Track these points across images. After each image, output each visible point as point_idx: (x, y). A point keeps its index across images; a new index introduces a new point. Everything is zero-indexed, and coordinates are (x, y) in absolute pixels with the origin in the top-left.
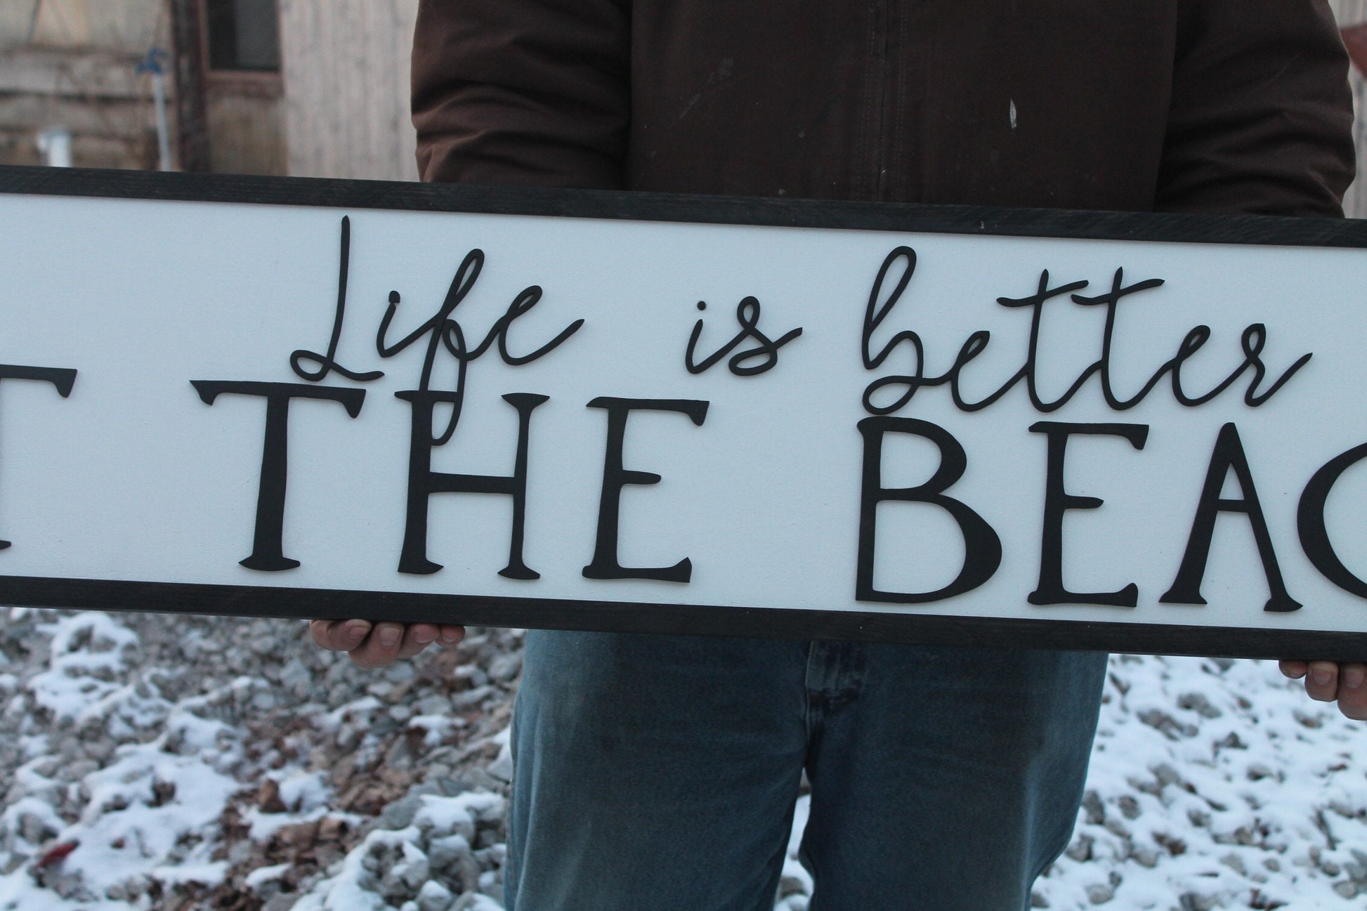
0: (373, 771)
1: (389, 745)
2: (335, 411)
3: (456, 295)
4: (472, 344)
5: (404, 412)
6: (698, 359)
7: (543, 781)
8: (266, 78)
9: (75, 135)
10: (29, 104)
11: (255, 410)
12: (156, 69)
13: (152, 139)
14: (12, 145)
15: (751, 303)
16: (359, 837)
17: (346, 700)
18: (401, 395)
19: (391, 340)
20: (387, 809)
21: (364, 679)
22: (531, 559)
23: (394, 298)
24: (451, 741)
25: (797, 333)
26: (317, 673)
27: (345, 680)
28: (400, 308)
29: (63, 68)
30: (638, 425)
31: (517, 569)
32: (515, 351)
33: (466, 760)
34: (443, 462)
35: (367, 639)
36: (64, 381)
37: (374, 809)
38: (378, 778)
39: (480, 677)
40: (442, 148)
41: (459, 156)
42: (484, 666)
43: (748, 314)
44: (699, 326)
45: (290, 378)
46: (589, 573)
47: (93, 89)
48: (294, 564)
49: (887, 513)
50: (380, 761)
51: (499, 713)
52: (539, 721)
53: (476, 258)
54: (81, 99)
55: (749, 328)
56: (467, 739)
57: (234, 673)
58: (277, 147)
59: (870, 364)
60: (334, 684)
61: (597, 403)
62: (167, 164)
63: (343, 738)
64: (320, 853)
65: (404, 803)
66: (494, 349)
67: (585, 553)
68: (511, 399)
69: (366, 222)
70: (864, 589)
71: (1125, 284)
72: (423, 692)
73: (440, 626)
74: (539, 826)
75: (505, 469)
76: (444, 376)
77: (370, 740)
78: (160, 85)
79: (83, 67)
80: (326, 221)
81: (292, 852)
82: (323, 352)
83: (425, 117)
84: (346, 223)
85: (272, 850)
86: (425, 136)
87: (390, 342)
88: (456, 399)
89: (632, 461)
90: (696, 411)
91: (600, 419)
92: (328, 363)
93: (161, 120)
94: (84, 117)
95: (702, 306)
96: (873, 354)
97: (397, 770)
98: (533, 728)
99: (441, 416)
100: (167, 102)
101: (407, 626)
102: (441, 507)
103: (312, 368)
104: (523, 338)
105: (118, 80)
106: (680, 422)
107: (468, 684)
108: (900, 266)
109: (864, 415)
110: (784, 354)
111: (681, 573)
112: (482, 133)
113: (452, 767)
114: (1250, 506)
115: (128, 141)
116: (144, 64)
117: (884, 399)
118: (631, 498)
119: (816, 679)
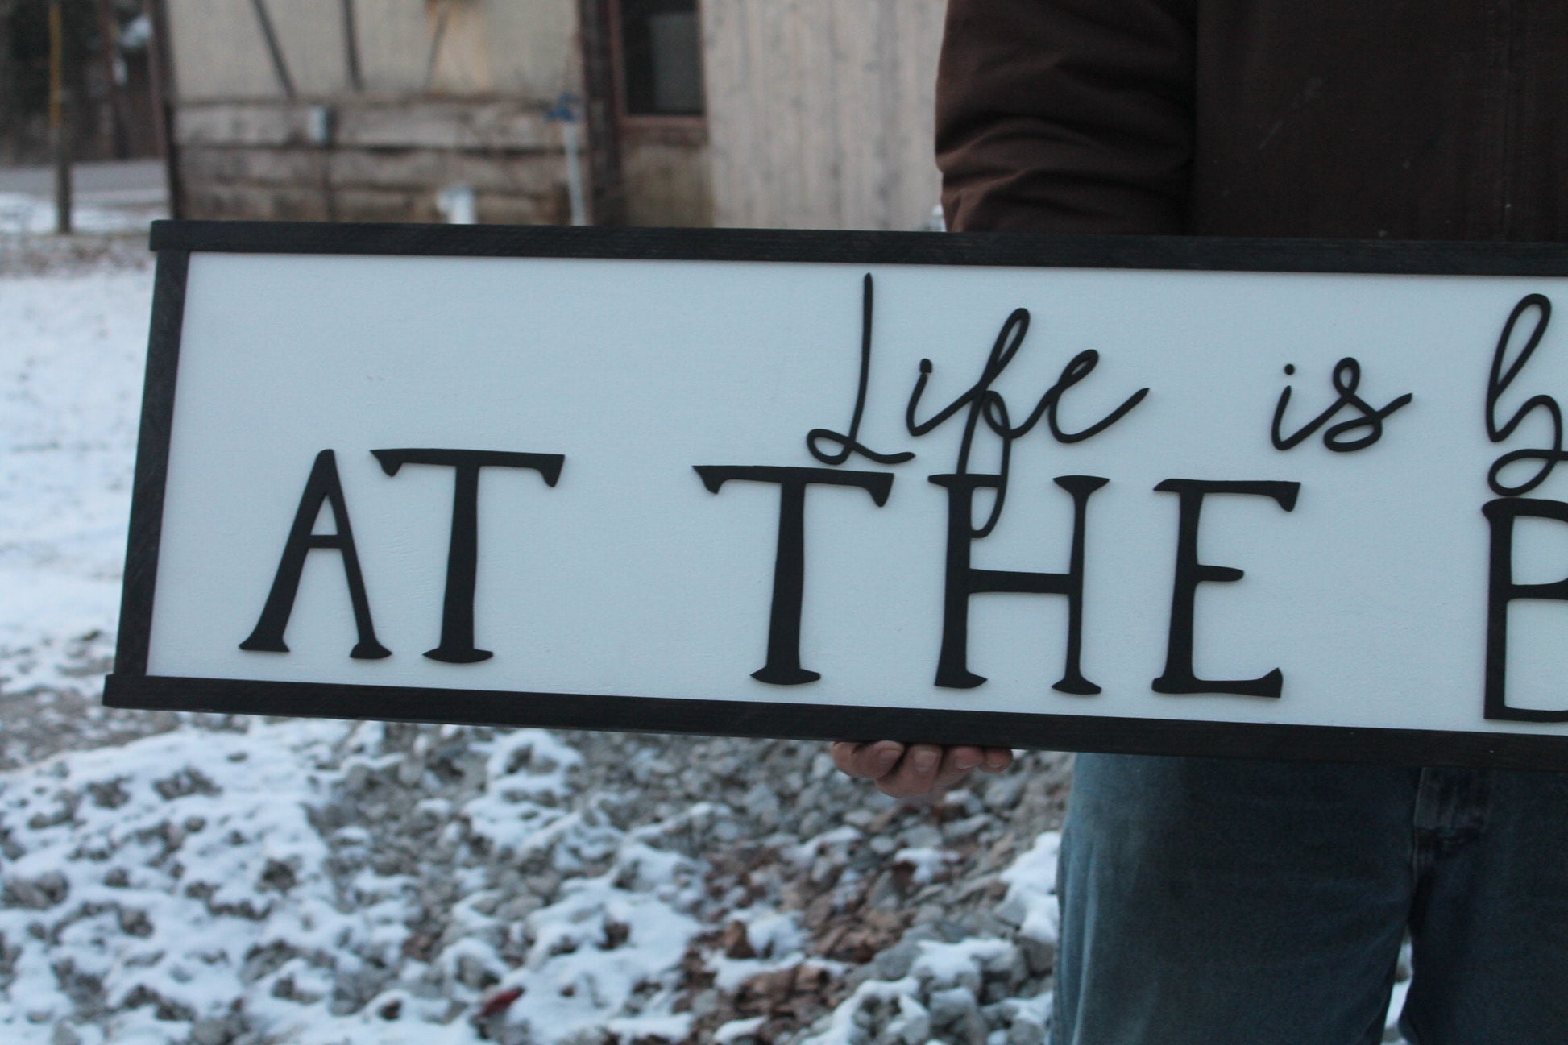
0: (854, 911)
1: (872, 882)
2: (857, 500)
3: (997, 363)
4: (1017, 421)
5: (938, 500)
6: (1286, 433)
7: (1100, 934)
8: (688, 123)
9: (479, 192)
10: (426, 160)
11: (767, 499)
12: (567, 116)
13: (562, 195)
14: (408, 207)
15: (1349, 365)
16: (844, 987)
17: (819, 830)
18: (935, 480)
19: (922, 416)
20: (880, 956)
21: (839, 806)
22: (1090, 671)
23: (926, 367)
24: (944, 878)
25: (1405, 400)
26: (787, 799)
27: (818, 807)
28: (932, 379)
29: (465, 119)
30: (1216, 512)
31: (1074, 682)
32: (1068, 427)
33: (965, 901)
34: (985, 557)
35: (898, 764)
36: (549, 467)
37: (863, 955)
38: (859, 921)
39: (975, 805)
40: (973, 193)
41: (994, 200)
42: (979, 791)
43: (1346, 378)
44: (1287, 394)
45: (809, 462)
46: (1161, 686)
47: (498, 141)
48: (813, 677)
49: (1520, 614)
50: (862, 901)
51: (1001, 846)
52: (1094, 862)
53: (1020, 318)
54: (484, 153)
55: (1347, 395)
56: (962, 875)
57: (691, 799)
58: (702, 199)
59: (1496, 436)
60: (807, 811)
61: (1166, 486)
62: (579, 219)
63: (819, 873)
64: (799, 1006)
65: (899, 949)
66: (1043, 423)
67: (1155, 663)
68: (1065, 482)
69: (892, 279)
70: (1495, 703)
72: (909, 821)
73: (984, 749)
74: (1095, 985)
75: (1059, 565)
76: (985, 457)
77: (848, 876)
78: (571, 134)
79: (485, 116)
80: (845, 279)
81: (765, 1004)
82: (843, 429)
83: (952, 157)
84: (868, 282)
85: (742, 1002)
86: (952, 180)
87: (921, 418)
88: (999, 483)
89: (1209, 554)
90: (1285, 494)
91: (1170, 505)
92: (850, 444)
93: (572, 173)
94: (488, 173)
95: (1290, 370)
96: (1498, 424)
97: (882, 911)
98: (1085, 869)
99: (982, 503)
100: (581, 153)
101: (946, 748)
102: (984, 610)
103: (831, 449)
104: (1076, 412)
105: (524, 130)
106: (1266, 507)
107: (961, 812)
108: (1531, 317)
109: (1490, 496)
110: (1390, 425)
111: (1270, 686)
112: (1020, 173)
113: (948, 908)
115: (536, 198)
116: (550, 111)
117: (1515, 476)
118: (1209, 599)
119: (1426, 817)
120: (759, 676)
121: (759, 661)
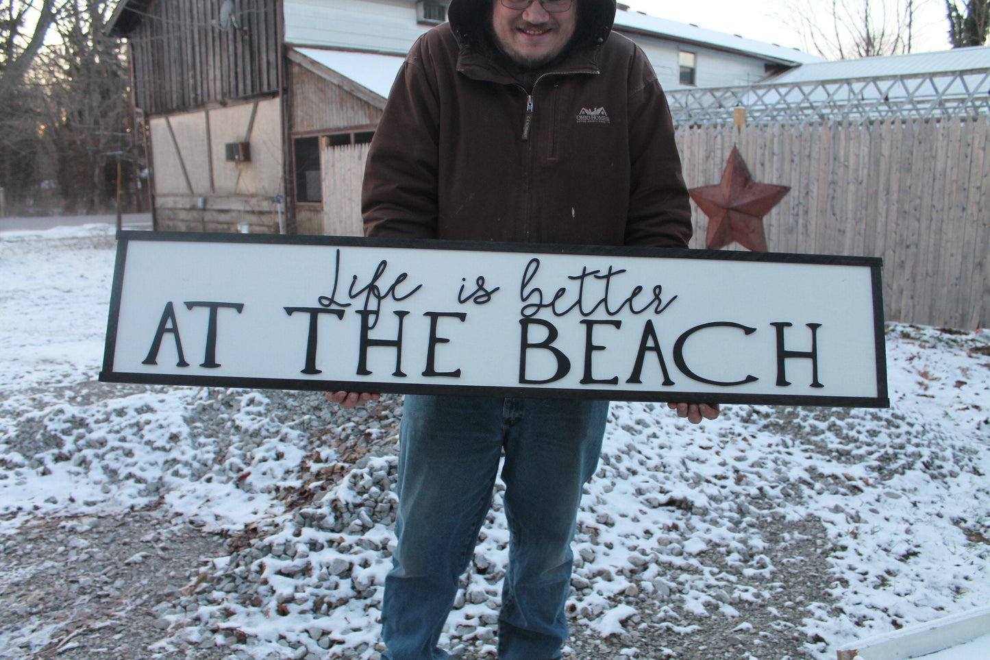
0: (353, 448)
1: (359, 439)
2: (334, 317)
3: (377, 276)
4: (382, 294)
5: (359, 318)
6: (462, 299)
7: (410, 451)
8: (317, 204)
9: (250, 225)
10: (234, 214)
11: (306, 317)
12: (279, 202)
13: (277, 225)
14: (229, 228)
15: (481, 278)
16: (348, 472)
17: (343, 423)
18: (357, 312)
19: (354, 292)
20: (357, 461)
21: (349, 416)
22: (403, 370)
23: (355, 277)
24: (380, 438)
25: (498, 289)
26: (333, 414)
27: (343, 416)
28: (357, 281)
29: (246, 202)
30: (441, 321)
31: (398, 373)
32: (398, 296)
33: (385, 444)
34: (372, 335)
35: (346, 398)
36: (239, 308)
37: (353, 461)
38: (355, 451)
39: (390, 415)
40: (372, 225)
41: (377, 228)
42: (392, 411)
43: (480, 282)
44: (463, 286)
45: (319, 306)
46: (424, 374)
47: (257, 209)
48: (319, 372)
49: (529, 352)
50: (355, 445)
51: (397, 428)
52: (409, 429)
53: (384, 263)
54: (253, 212)
55: (481, 287)
56: (386, 437)
57: (304, 414)
58: (321, 228)
59: (524, 300)
60: (339, 417)
61: (427, 314)
62: (282, 232)
63: (342, 437)
64: (334, 477)
65: (363, 459)
66: (390, 295)
67: (423, 367)
68: (397, 313)
69: (346, 251)
70: (522, 379)
71: (613, 271)
72: (370, 420)
73: (371, 393)
74: (409, 467)
75: (395, 338)
76: (373, 305)
77: (352, 437)
78: (280, 207)
79: (254, 201)
80: (332, 250)
81: (325, 477)
82: (330, 297)
83: (367, 214)
84: (338, 251)
85: (318, 476)
86: (366, 221)
87: (353, 293)
88: (377, 313)
89: (439, 335)
90: (462, 317)
91: (428, 319)
92: (332, 301)
93: (280, 219)
94: (254, 219)
95: (464, 279)
96: (525, 297)
97: (361, 448)
98: (406, 432)
99: (372, 319)
100: (282, 213)
101: (360, 394)
102: (372, 351)
103: (326, 302)
104: (401, 291)
105: (266, 206)
106: (457, 320)
107: (386, 417)
108: (534, 265)
109: (522, 317)
110: (492, 296)
111: (457, 374)
112: (386, 219)
113: (381, 446)
114: (657, 348)
115: (269, 227)
116: (275, 200)
117: (529, 312)
118: (439, 347)
119: (506, 414)
120: (303, 372)
121: (303, 367)
